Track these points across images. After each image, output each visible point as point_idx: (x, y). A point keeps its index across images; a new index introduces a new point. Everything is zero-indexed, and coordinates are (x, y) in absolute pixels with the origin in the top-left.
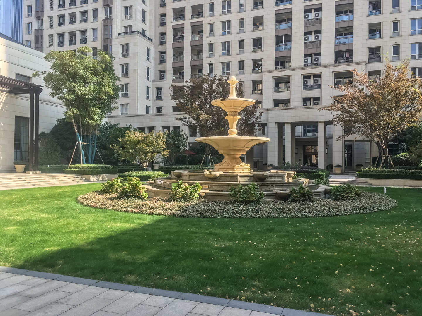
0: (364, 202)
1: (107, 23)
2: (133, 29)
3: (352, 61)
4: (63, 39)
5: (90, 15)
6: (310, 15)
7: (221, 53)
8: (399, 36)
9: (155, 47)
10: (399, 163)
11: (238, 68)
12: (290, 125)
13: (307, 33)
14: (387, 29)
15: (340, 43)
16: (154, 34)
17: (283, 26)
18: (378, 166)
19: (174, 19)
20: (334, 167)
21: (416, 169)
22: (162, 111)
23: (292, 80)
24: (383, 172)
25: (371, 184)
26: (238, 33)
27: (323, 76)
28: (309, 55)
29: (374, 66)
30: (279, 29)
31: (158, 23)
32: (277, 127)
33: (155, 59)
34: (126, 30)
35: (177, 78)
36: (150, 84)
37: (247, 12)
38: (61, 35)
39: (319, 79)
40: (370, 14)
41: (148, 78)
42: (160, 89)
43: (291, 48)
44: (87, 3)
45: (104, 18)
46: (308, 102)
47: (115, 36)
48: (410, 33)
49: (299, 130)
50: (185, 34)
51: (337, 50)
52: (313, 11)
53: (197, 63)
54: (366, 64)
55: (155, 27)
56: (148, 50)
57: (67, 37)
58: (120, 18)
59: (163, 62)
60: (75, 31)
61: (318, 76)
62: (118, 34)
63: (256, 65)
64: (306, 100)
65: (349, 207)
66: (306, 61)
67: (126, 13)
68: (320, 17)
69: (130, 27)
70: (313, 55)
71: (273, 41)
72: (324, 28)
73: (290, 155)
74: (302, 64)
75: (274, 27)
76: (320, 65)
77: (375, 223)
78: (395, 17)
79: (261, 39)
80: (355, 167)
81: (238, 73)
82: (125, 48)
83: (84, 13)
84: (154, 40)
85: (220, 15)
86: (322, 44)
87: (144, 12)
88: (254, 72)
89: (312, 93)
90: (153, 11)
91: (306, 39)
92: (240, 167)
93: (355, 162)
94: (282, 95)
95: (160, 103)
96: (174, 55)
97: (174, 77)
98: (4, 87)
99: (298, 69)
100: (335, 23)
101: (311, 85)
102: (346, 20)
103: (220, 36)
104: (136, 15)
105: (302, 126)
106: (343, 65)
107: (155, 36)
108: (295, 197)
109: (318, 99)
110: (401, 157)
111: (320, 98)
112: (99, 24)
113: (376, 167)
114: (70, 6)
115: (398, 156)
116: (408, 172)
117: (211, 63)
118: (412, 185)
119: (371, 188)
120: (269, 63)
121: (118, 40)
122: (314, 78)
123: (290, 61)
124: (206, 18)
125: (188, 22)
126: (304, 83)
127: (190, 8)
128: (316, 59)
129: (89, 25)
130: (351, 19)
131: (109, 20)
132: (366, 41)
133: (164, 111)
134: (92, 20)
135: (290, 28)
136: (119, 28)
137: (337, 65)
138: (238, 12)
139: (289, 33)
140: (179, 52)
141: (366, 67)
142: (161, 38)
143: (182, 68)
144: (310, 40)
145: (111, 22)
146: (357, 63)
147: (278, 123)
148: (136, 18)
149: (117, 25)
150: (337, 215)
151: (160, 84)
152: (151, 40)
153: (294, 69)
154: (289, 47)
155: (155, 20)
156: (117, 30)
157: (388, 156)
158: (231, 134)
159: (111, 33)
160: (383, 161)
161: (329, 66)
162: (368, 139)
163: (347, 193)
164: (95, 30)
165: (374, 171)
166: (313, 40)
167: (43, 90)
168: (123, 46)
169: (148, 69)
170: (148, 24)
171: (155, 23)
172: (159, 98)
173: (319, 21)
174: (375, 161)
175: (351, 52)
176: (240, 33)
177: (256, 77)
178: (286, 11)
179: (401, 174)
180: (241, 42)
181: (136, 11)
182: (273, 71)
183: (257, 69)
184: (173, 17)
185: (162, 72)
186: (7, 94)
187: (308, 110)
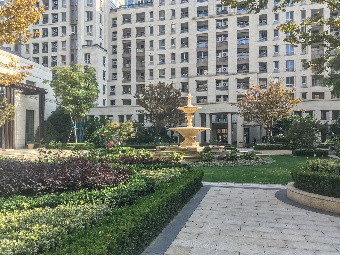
0: (260, 160)
1: (74, 38)
2: (94, 43)
3: (248, 72)
4: (38, 48)
5: (60, 31)
6: (220, 38)
7: (158, 63)
8: (278, 55)
9: (109, 56)
10: (278, 140)
11: (171, 74)
12: (209, 115)
13: (218, 51)
14: (271, 51)
15: (240, 59)
16: (108, 46)
17: (202, 45)
18: (266, 142)
19: (123, 36)
20: (238, 143)
21: (288, 144)
22: (114, 103)
23: (209, 83)
24: (269, 146)
25: (262, 154)
26: (170, 49)
27: (229, 81)
28: (220, 66)
29: (263, 75)
30: (199, 47)
31: (111, 38)
32: (200, 116)
33: (109, 64)
34: (87, 44)
35: (125, 78)
36: (105, 83)
37: (177, 34)
38: (36, 45)
39: (227, 83)
40: (260, 40)
41: (104, 79)
42: (113, 87)
43: (207, 60)
44: (57, 22)
45: (71, 34)
46: (220, 99)
47: (79, 47)
48: (285, 54)
49: (214, 117)
50: (132, 48)
51: (238, 63)
52: (222, 36)
53: (141, 69)
54: (258, 73)
55: (109, 41)
56: (104, 58)
57: (41, 47)
58: (83, 34)
59: (115, 67)
60: (48, 43)
61: (226, 81)
62: (82, 46)
63: (183, 72)
64: (218, 97)
65: (254, 162)
66: (218, 70)
67: (88, 31)
68: (227, 40)
69: (91, 41)
70: (222, 66)
71: (195, 55)
72: (229, 48)
73: (209, 135)
74: (215, 72)
75: (195, 45)
76: (227, 73)
77: (265, 168)
78: (276, 43)
79: (187, 54)
80: (251, 143)
81: (171, 77)
82: (88, 57)
83: (54, 29)
84: (108, 51)
85: (158, 35)
86: (228, 59)
87: (101, 30)
88: (182, 76)
89: (222, 93)
90: (107, 30)
91: (218, 55)
92: (195, 144)
93: (252, 139)
94: (202, 93)
95: (113, 97)
96: (123, 62)
97: (124, 78)
98: (17, 90)
99: (213, 75)
100: (237, 45)
101: (221, 87)
102: (244, 43)
103: (158, 50)
104: (96, 32)
105: (216, 115)
106: (243, 74)
107: (109, 48)
108: (229, 158)
109: (227, 96)
110: (279, 136)
111: (227, 95)
112: (67, 38)
113: (264, 143)
114: (43, 23)
115: (277, 136)
116: (283, 146)
117: (151, 69)
118: (286, 154)
119: (262, 155)
120: (192, 71)
121: (82, 50)
122: (223, 82)
123: (207, 70)
124: (147, 37)
125: (134, 39)
126: (217, 85)
127: (136, 29)
128: (225, 69)
129: (59, 39)
130: (248, 43)
131: (75, 36)
132: (257, 58)
133: (116, 103)
134: (61, 35)
135: (207, 47)
136: (83, 41)
137: (239, 74)
138: (170, 34)
139: (206, 50)
140: (127, 60)
141: (257, 76)
142: (113, 50)
143: (130, 72)
144: (220, 56)
145: (77, 37)
146: (252, 73)
147: (201, 113)
148: (96, 35)
149: (81, 39)
150: (249, 165)
151: (113, 83)
152: (106, 51)
153: (210, 76)
154: (206, 60)
155: (109, 36)
156: (81, 43)
157: (272, 136)
158: (189, 126)
159: (76, 45)
160: (269, 139)
161: (234, 74)
162: (259, 125)
163: (252, 156)
164: (64, 42)
165: (263, 145)
166: (222, 56)
167: (47, 92)
168: (86, 55)
169: (104, 72)
170: (103, 39)
171: (109, 39)
172: (113, 93)
173: (226, 43)
174: (264, 139)
175: (247, 65)
176: (172, 49)
177: (184, 80)
178: (204, 35)
179: (279, 147)
180: (173, 55)
181: (96, 30)
182: (196, 77)
183: (184, 75)
184: (122, 35)
185: (115, 74)
186: (21, 95)
187: (221, 105)
